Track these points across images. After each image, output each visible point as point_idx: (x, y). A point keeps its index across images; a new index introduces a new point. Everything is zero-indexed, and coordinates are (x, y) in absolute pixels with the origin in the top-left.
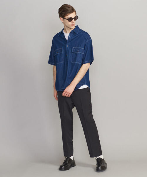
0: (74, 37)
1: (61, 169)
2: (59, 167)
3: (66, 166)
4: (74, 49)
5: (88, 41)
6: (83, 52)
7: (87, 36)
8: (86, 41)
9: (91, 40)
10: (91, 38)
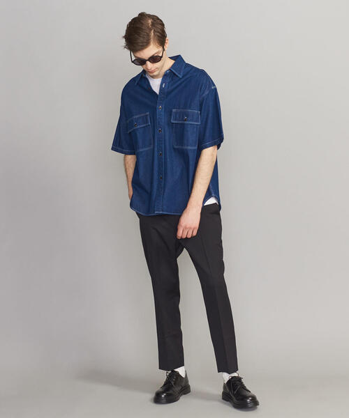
0: (175, 86)
1: (157, 399)
2: (152, 395)
3: (170, 392)
4: (176, 113)
5: (207, 93)
6: (197, 121)
7: (205, 81)
8: (203, 93)
9: (216, 89)
10: (214, 85)
